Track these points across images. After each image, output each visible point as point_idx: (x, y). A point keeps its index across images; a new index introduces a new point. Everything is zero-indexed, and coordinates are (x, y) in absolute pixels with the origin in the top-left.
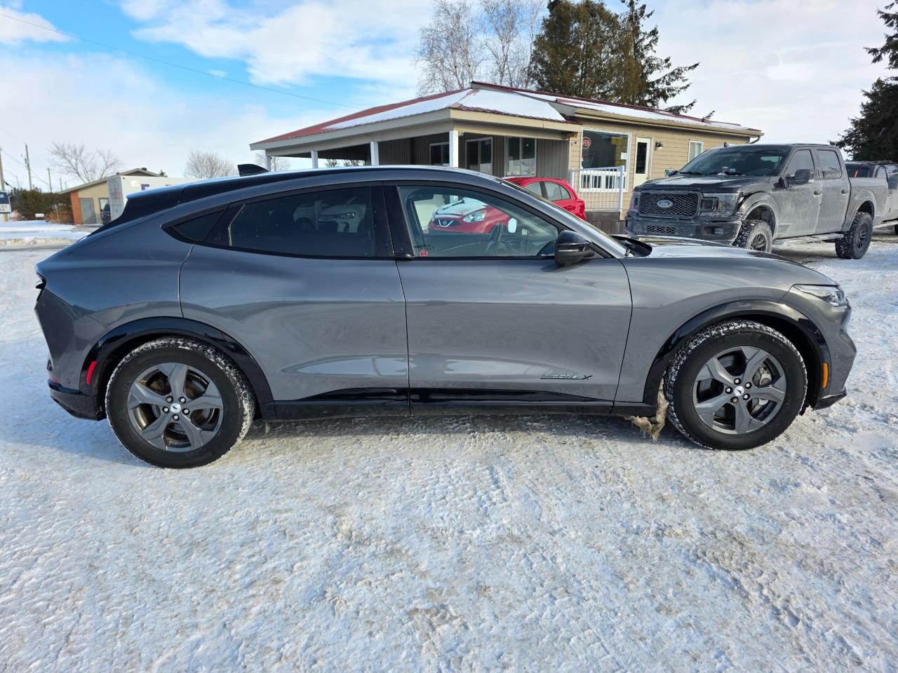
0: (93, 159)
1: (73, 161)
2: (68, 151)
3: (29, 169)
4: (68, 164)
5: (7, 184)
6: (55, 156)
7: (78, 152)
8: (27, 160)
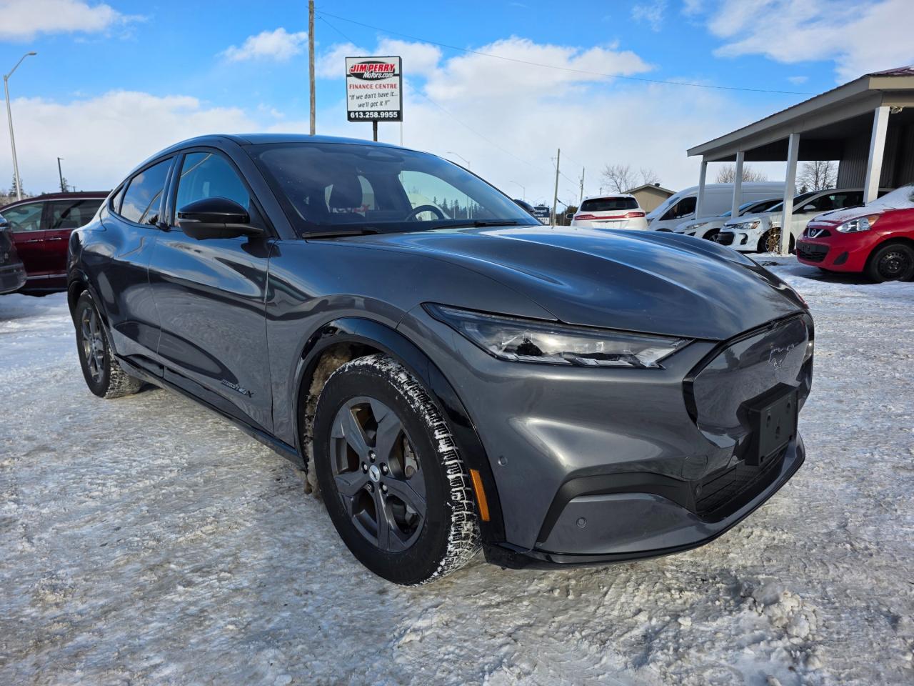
0: (635, 177)
1: (619, 181)
2: (617, 173)
3: (582, 189)
4: (615, 184)
5: (559, 202)
6: (604, 177)
7: (624, 173)
8: (582, 181)
